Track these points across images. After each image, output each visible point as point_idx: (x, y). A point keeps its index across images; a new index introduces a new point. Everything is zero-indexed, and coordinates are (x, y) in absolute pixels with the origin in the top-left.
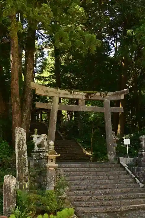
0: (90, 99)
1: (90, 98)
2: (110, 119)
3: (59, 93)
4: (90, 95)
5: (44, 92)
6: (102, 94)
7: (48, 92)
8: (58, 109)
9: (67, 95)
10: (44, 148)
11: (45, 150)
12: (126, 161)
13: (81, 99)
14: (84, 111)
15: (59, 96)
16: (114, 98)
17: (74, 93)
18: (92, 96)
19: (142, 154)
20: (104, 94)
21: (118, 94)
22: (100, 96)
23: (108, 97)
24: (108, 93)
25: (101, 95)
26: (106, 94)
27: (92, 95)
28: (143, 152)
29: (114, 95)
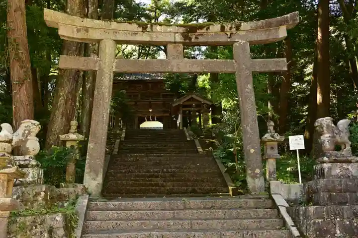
0: (196, 41)
1: (196, 38)
2: (250, 87)
3: (116, 32)
4: (196, 32)
5: (78, 30)
6: (227, 28)
7: (87, 30)
8: (114, 69)
9: (136, 34)
10: (27, 157)
11: (27, 162)
12: (289, 192)
13: (171, 43)
14: (183, 70)
15: (114, 38)
16: (261, 36)
17: (151, 28)
18: (201, 35)
19: (322, 169)
20: (231, 28)
21: (269, 25)
22: (222, 33)
23: (243, 33)
24: (242, 24)
25: (223, 29)
26: (238, 28)
27: (199, 31)
28: (323, 162)
29: (257, 28)
